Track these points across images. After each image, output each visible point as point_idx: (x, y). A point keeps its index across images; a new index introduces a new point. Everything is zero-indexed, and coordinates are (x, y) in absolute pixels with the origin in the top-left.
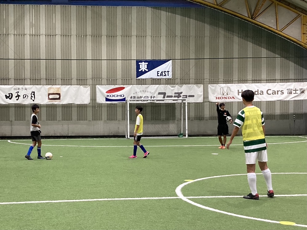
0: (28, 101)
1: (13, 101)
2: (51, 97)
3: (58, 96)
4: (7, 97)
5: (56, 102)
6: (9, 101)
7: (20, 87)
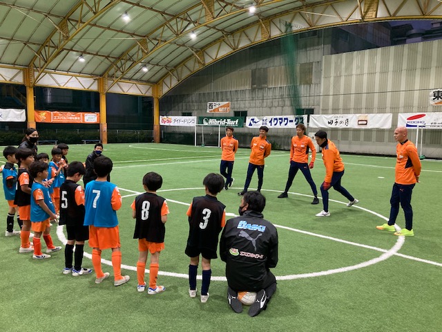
0: (343, 126)
1: (333, 126)
2: (360, 123)
3: (365, 122)
4: (329, 123)
5: (363, 127)
6: (330, 126)
7: (338, 115)
